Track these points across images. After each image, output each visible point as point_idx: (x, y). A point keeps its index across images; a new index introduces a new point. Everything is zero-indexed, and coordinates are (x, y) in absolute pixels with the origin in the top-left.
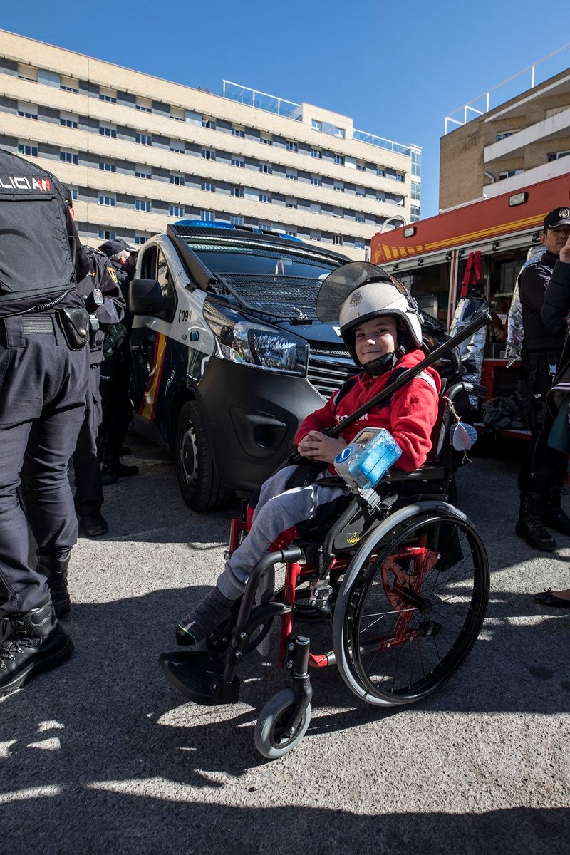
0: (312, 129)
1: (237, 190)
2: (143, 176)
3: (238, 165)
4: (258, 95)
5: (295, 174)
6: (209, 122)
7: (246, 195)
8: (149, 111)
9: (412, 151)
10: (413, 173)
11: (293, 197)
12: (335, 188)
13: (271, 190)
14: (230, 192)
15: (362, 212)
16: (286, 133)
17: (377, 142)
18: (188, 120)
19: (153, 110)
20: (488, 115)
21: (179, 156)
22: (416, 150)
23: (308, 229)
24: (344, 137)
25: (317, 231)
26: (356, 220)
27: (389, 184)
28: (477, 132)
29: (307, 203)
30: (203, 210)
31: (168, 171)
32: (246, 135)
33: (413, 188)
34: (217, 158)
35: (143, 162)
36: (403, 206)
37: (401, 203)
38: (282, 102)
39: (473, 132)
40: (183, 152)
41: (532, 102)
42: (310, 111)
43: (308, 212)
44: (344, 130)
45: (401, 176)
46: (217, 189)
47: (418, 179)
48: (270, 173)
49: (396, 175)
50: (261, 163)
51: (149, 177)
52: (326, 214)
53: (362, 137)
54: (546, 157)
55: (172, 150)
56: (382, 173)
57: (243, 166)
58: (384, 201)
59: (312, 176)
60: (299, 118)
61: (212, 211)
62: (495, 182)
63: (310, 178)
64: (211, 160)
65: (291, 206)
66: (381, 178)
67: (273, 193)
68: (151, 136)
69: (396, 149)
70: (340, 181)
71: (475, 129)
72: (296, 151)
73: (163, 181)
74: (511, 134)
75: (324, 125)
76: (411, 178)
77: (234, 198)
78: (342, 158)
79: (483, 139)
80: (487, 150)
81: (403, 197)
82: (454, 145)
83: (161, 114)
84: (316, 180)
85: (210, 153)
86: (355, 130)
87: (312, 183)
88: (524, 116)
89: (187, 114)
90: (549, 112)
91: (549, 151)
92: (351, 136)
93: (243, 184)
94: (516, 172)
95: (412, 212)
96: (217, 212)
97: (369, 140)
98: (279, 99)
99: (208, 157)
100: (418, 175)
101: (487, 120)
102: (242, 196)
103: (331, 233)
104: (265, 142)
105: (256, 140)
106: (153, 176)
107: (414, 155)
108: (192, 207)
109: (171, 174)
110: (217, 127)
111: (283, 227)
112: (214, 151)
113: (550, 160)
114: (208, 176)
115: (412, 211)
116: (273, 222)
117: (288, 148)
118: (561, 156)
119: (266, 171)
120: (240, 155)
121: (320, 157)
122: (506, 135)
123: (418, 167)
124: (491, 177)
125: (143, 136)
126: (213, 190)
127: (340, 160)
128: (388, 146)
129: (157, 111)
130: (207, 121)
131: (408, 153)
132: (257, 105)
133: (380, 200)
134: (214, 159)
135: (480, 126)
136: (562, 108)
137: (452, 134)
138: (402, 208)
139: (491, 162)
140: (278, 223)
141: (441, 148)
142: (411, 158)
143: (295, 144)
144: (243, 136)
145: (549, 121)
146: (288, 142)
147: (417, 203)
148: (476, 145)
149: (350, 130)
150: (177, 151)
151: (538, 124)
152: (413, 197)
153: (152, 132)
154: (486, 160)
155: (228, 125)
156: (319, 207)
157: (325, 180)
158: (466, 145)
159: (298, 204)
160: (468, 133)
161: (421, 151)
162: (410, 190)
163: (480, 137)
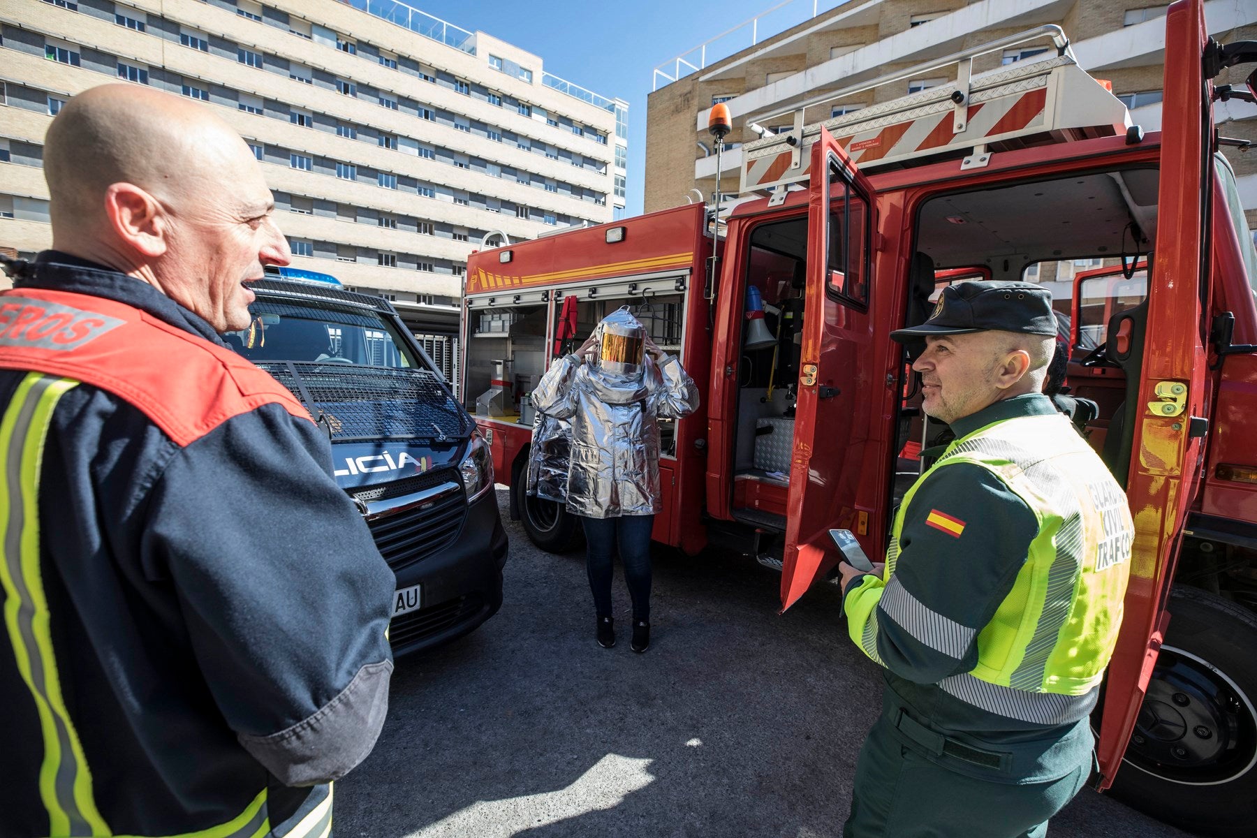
0: (490, 67)
1: (388, 139)
2: (251, 110)
3: (388, 106)
4: (415, 15)
5: (467, 124)
6: (347, 43)
7: (399, 146)
8: (258, 19)
9: (616, 106)
10: (618, 134)
11: (463, 154)
12: (519, 146)
13: (434, 142)
14: (377, 140)
15: (553, 179)
16: (453, 69)
17: (573, 92)
18: (316, 37)
19: (264, 18)
20: (703, 72)
21: (303, 86)
22: (622, 106)
23: (485, 197)
24: (531, 81)
25: (495, 199)
26: (546, 189)
27: (586, 145)
28: (690, 92)
29: (483, 162)
30: (340, 163)
31: (288, 106)
32: (399, 66)
33: (618, 153)
34: (358, 94)
35: (250, 90)
36: (606, 174)
37: (603, 170)
38: (448, 27)
39: (685, 91)
40: (309, 82)
41: (752, 63)
42: (486, 43)
43: (483, 175)
44: (531, 72)
45: (604, 137)
46: (359, 136)
47: (623, 142)
48: (433, 119)
49: (596, 135)
50: (420, 106)
51: (260, 112)
52: (508, 178)
53: (554, 84)
55: (293, 77)
56: (579, 130)
57: (395, 108)
58: (582, 166)
59: (489, 129)
60: (472, 51)
61: (353, 166)
62: (710, 155)
63: (486, 131)
64: (350, 95)
65: (461, 165)
66: (578, 138)
67: (437, 147)
68: (261, 54)
69: (597, 102)
70: (526, 137)
71: (688, 88)
72: (468, 93)
73: (281, 119)
74: (729, 99)
75: (505, 64)
76: (614, 139)
77: (384, 150)
78: (528, 108)
79: (696, 103)
80: (700, 115)
81: (605, 164)
82: (663, 106)
83: (275, 26)
84: (494, 134)
85: (347, 87)
86: (546, 73)
87: (489, 137)
88: (744, 79)
89: (314, 28)
90: (772, 77)
92: (540, 81)
93: (395, 131)
94: (734, 146)
95: (616, 183)
96: (359, 167)
97: (563, 88)
98: (445, 23)
99: (346, 92)
100: (624, 137)
102: (395, 147)
103: (514, 204)
104: (426, 78)
105: (413, 75)
106: (265, 110)
107: (619, 111)
108: (324, 158)
109: (292, 110)
110: (359, 52)
111: (451, 192)
112: (355, 85)
114: (346, 117)
115: (616, 181)
116: (438, 185)
117: (456, 89)
119: (427, 117)
120: (391, 93)
121: (500, 104)
123: (624, 127)
124: (705, 149)
125: (250, 55)
126: (354, 137)
127: (526, 110)
128: (587, 98)
129: (269, 20)
130: (344, 43)
131: (611, 108)
132: (414, 28)
133: (577, 165)
134: (354, 95)
135: (693, 84)
136: (788, 73)
137: (661, 92)
138: (604, 177)
139: (705, 131)
140: (444, 186)
141: (649, 108)
142: (615, 115)
143: (467, 85)
144: (396, 68)
146: (457, 81)
147: (622, 172)
148: (690, 107)
149: (539, 74)
150: (301, 79)
151: (758, 90)
152: (617, 164)
153: (264, 49)
154: (700, 127)
155: (373, 50)
156: (498, 169)
157: (506, 134)
158: (676, 107)
159: (470, 163)
160: (679, 93)
161: (627, 107)
162: (614, 156)
163: (692, 99)
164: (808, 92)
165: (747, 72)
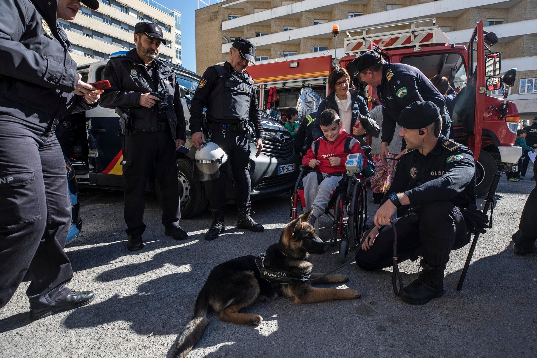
5: (89, 13)
9: (175, 14)
10: (176, 28)
11: (88, 29)
12: (122, 29)
20: (223, 3)
22: (178, 14)
23: (103, 54)
28: (217, 12)
29: (100, 35)
33: (176, 37)
36: (171, 47)
37: (169, 45)
39: (214, 11)
41: (247, 2)
43: (102, 42)
45: (169, 29)
47: (179, 32)
49: (165, 27)
52: (116, 45)
54: (255, 34)
59: (103, 17)
62: (228, 42)
65: (87, 35)
69: (165, 11)
70: (126, 24)
71: (216, 10)
74: (236, 17)
76: (175, 31)
78: (126, 8)
79: (221, 17)
80: (223, 23)
81: (170, 42)
82: (204, 17)
84: (107, 20)
87: (103, 22)
88: (243, 9)
90: (256, 10)
91: (256, 31)
100: (179, 29)
101: (223, 6)
107: (176, 17)
111: (82, 49)
113: (257, 36)
115: (177, 51)
118: (262, 35)
122: (234, 18)
123: (179, 25)
124: (226, 39)
127: (125, 10)
128: (159, 8)
131: (172, 14)
135: (219, 9)
137: (202, 10)
138: (170, 49)
139: (226, 31)
140: (77, 46)
141: (195, 17)
142: (174, 18)
145: (256, 15)
147: (180, 47)
148: (217, 19)
151: (250, 15)
152: (177, 43)
154: (223, 29)
156: (111, 40)
157: (114, 21)
158: (210, 18)
159: (93, 34)
160: (212, 11)
161: (180, 15)
162: (175, 39)
163: (219, 15)
164: (273, 19)
165: (245, 6)
